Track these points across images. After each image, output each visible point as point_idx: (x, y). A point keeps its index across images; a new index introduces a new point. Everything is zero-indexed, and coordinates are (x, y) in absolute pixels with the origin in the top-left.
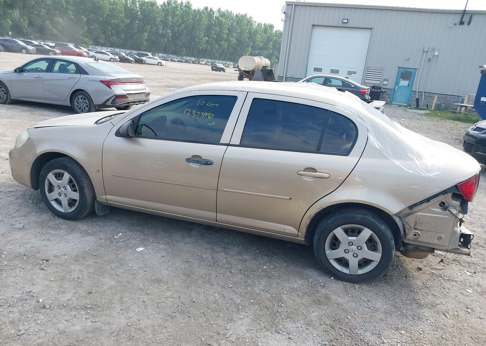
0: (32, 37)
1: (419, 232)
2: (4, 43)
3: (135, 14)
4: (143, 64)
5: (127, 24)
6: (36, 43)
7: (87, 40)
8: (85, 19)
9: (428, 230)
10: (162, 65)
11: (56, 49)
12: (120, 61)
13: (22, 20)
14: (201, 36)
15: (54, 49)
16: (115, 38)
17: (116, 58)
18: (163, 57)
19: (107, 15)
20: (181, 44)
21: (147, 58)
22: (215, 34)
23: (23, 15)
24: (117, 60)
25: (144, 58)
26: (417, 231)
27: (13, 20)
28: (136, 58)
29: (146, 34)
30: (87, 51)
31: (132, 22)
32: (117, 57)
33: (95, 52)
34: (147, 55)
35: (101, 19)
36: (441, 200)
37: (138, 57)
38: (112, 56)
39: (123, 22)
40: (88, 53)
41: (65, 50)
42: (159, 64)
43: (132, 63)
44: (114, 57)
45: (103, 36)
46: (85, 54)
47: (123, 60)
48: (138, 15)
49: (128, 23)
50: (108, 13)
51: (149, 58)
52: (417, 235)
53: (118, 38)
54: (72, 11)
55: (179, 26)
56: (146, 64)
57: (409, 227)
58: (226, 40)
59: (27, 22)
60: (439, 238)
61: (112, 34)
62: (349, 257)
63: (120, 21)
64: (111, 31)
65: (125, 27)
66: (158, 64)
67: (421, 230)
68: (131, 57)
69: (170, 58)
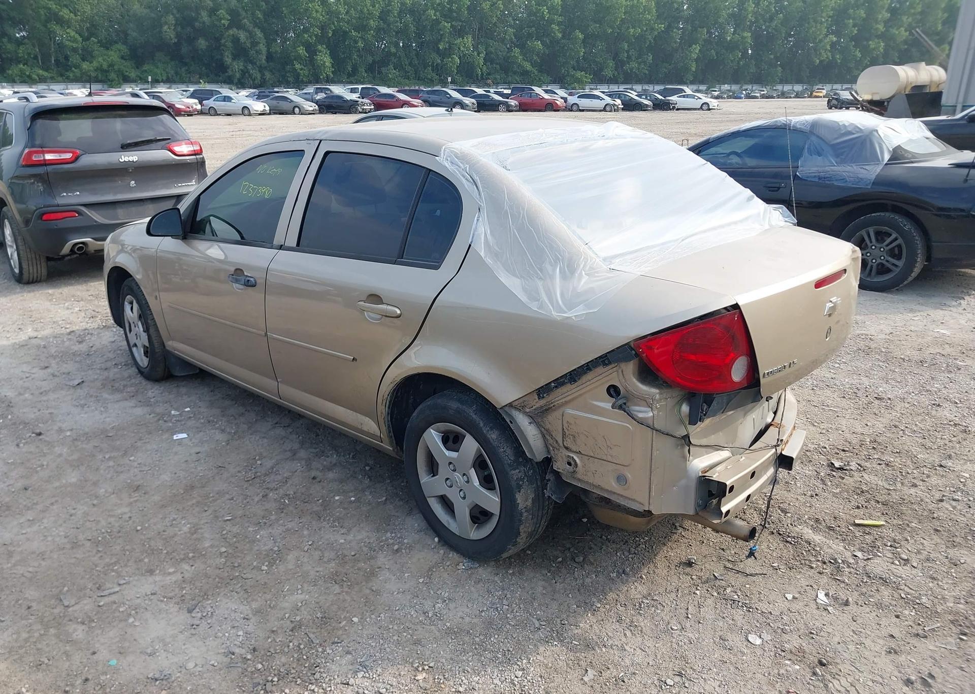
0: (489, 81)
1: (575, 458)
2: (429, 97)
3: (677, 9)
4: (671, 110)
5: (659, 33)
6: (480, 91)
7: (581, 76)
8: (581, 36)
9: (592, 455)
10: (709, 109)
11: (511, 99)
12: (623, 109)
13: (476, 53)
14: (820, 35)
15: (508, 98)
16: (634, 65)
17: (616, 104)
18: (729, 91)
19: (621, 21)
20: (771, 59)
21: (680, 97)
22: (854, 26)
23: (478, 44)
24: (618, 108)
25: (674, 98)
26: (571, 455)
27: (461, 55)
28: (657, 99)
29: (696, 48)
30: (566, 95)
31: (669, 28)
32: (618, 102)
33: (578, 97)
34: (683, 91)
35: (610, 31)
36: (608, 381)
37: (660, 97)
38: (608, 100)
39: (652, 29)
40: (565, 100)
41: (526, 99)
42: (705, 107)
43: (647, 110)
44: (612, 102)
45: (611, 63)
46: (560, 102)
47: (630, 106)
48: (683, 10)
49: (662, 31)
50: (623, 17)
51: (684, 96)
52: (573, 463)
53: (639, 64)
54: (559, 23)
55: (771, 19)
56: (678, 109)
57: (555, 443)
58: (882, 36)
59: (482, 55)
60: (622, 479)
61: (629, 57)
62: (454, 496)
63: (645, 29)
64: (628, 52)
65: (654, 39)
66: (701, 108)
67: (577, 453)
68: (646, 98)
69: (744, 92)
